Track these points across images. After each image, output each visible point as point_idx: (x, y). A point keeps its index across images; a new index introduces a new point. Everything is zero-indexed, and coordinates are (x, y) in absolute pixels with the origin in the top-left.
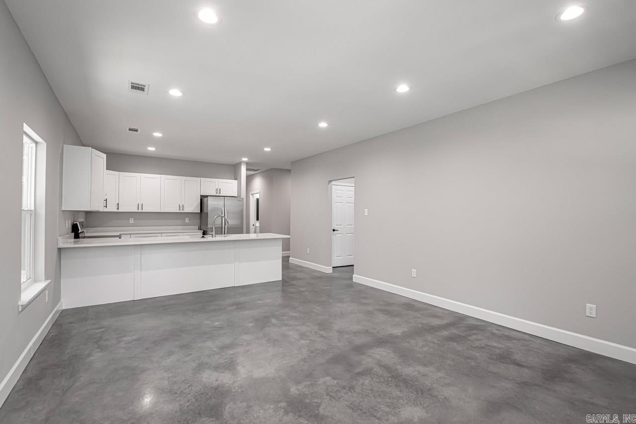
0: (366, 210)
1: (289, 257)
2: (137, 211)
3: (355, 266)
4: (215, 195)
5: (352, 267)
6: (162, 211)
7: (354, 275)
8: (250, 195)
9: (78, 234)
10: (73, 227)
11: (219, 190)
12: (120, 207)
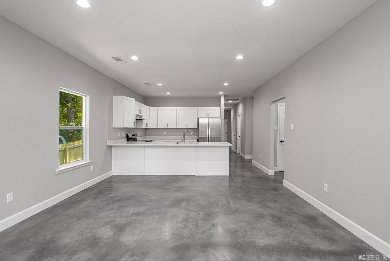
0: (292, 125)
1: (252, 159)
2: (165, 128)
3: (284, 173)
4: (206, 117)
5: (282, 172)
6: (177, 128)
7: (283, 180)
8: (238, 116)
9: (128, 139)
10: (127, 135)
11: (208, 114)
12: (158, 126)
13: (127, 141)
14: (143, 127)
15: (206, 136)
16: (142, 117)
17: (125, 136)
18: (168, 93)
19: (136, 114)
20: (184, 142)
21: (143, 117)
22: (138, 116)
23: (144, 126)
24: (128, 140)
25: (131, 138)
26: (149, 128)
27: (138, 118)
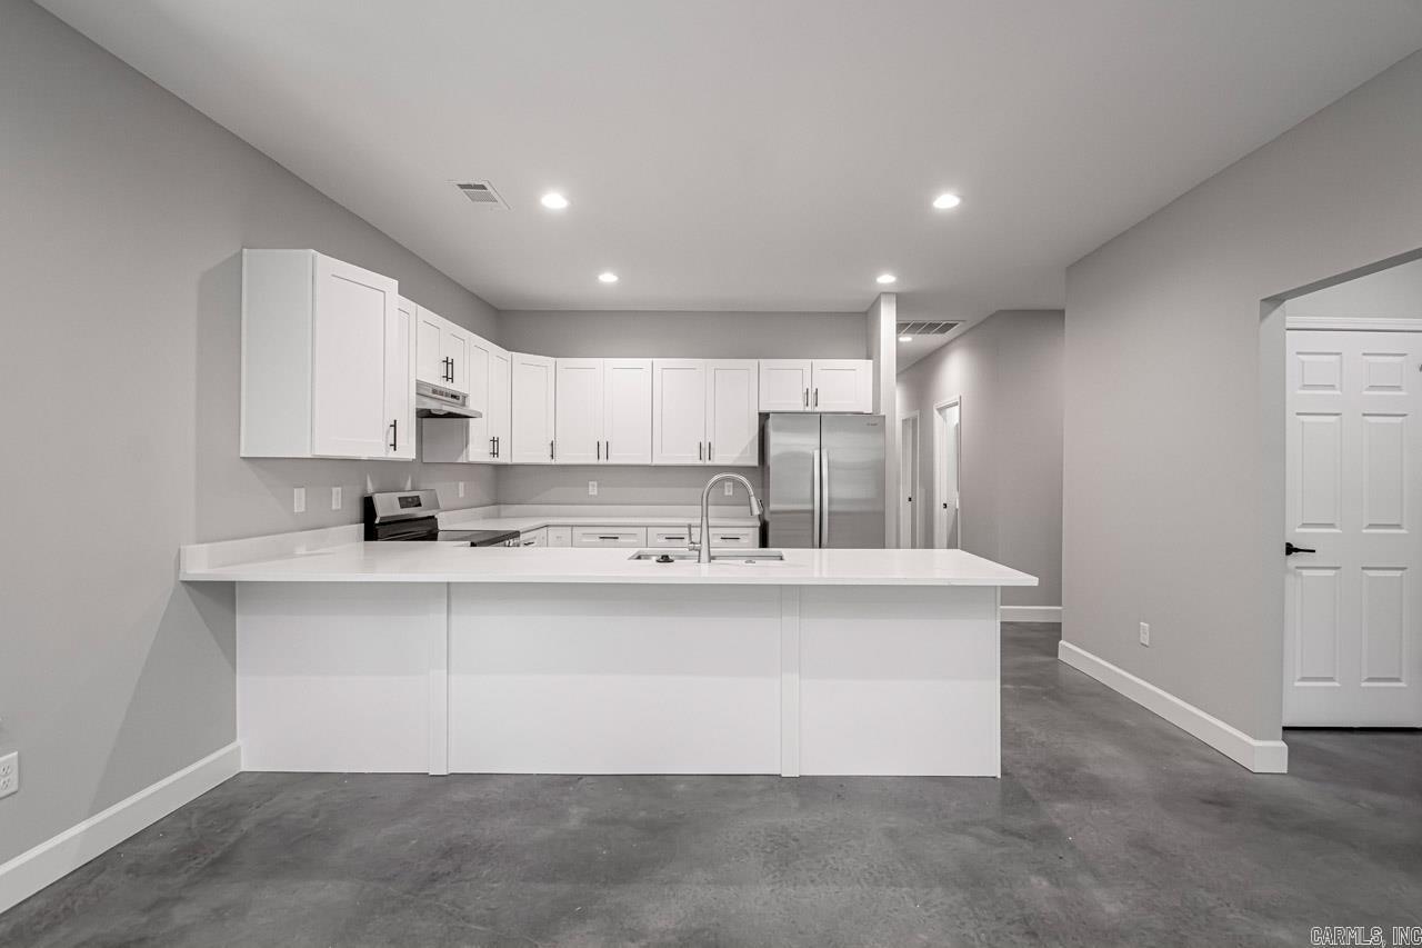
2: (595, 461)
4: (801, 409)
6: (655, 463)
8: (936, 412)
9: (374, 528)
10: (368, 506)
11: (812, 395)
12: (557, 453)
13: (366, 539)
14: (473, 458)
15: (809, 507)
16: (464, 405)
17: (356, 511)
18: (608, 278)
19: (419, 384)
20: (704, 556)
21: (472, 405)
22: (434, 392)
23: (477, 452)
24: (371, 533)
25: (387, 523)
26: (508, 461)
27: (432, 405)
